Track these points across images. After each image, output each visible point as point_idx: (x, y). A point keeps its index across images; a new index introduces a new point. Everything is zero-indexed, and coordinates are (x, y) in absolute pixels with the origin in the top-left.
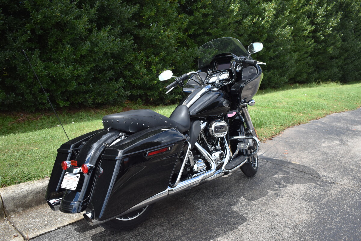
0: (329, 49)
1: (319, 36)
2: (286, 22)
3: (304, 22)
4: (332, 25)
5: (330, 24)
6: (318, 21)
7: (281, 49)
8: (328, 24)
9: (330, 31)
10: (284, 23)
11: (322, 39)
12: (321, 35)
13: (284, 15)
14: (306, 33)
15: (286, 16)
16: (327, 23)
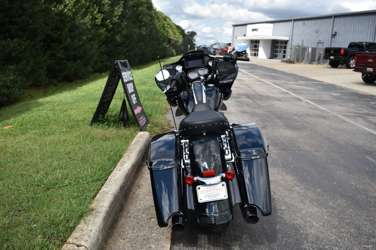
0: (117, 37)
1: (107, 24)
2: (84, 11)
3: (95, 11)
4: (118, 14)
5: (115, 13)
6: (105, 10)
7: (84, 38)
8: (113, 13)
9: (117, 19)
10: (82, 11)
11: (110, 27)
12: (108, 23)
13: (81, 4)
14: (98, 22)
15: (83, 4)
16: (113, 11)
